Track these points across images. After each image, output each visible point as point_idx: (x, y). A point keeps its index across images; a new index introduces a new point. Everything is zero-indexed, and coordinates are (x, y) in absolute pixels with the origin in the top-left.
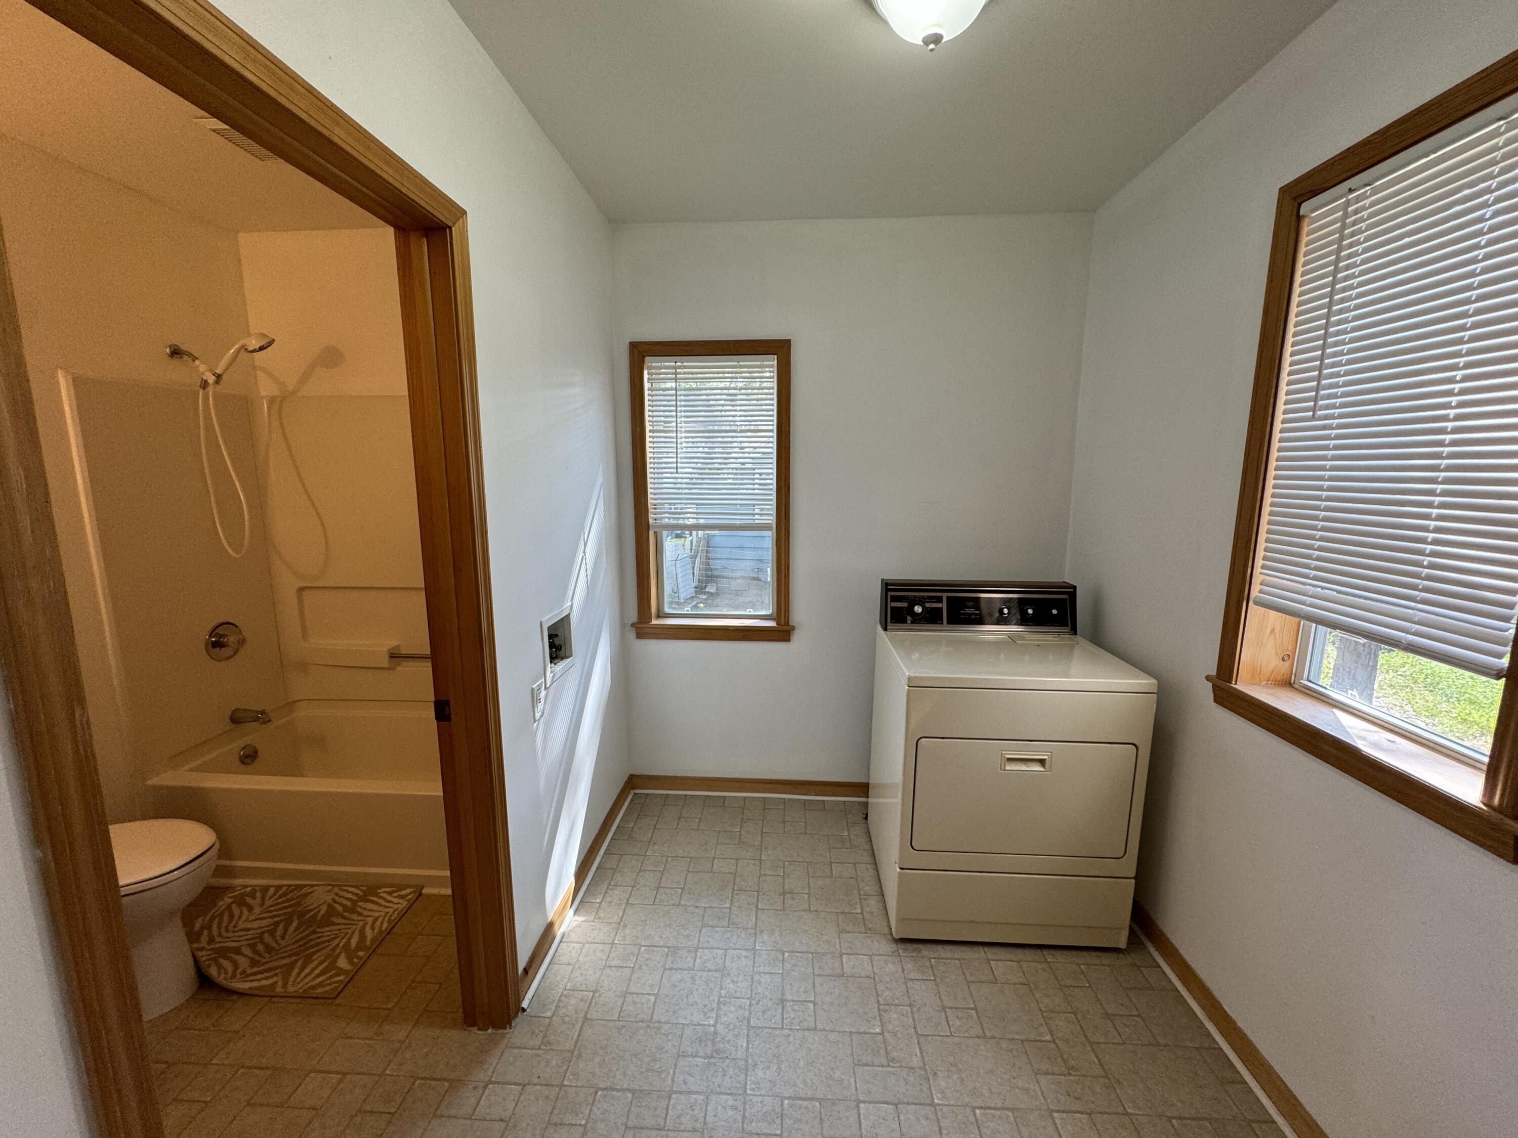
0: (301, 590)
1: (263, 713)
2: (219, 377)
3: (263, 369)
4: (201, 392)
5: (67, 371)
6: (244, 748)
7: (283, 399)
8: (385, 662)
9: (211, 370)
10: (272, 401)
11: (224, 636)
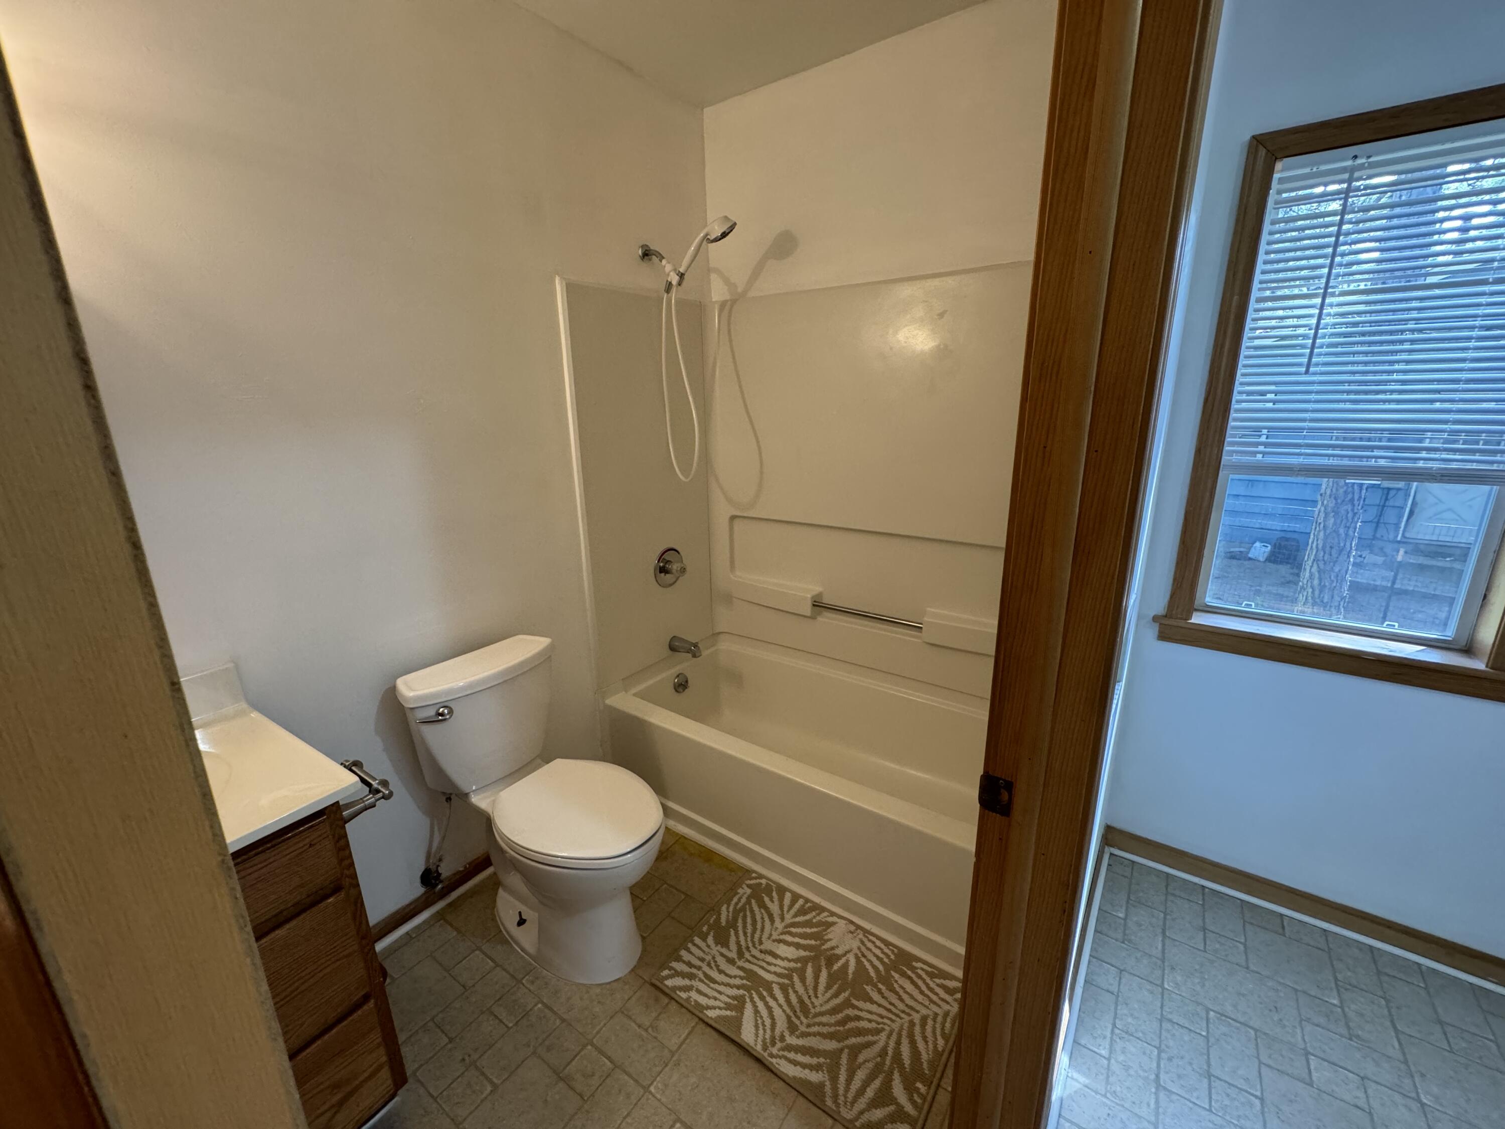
0: (733, 518)
1: (696, 645)
2: (682, 276)
3: (717, 271)
4: (666, 295)
5: (562, 278)
6: (678, 676)
7: (734, 302)
8: (807, 610)
9: (675, 270)
10: (723, 305)
11: (668, 562)
